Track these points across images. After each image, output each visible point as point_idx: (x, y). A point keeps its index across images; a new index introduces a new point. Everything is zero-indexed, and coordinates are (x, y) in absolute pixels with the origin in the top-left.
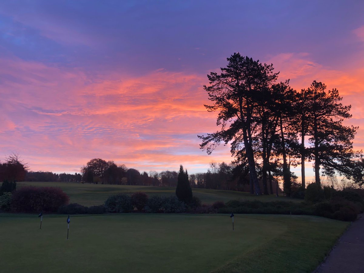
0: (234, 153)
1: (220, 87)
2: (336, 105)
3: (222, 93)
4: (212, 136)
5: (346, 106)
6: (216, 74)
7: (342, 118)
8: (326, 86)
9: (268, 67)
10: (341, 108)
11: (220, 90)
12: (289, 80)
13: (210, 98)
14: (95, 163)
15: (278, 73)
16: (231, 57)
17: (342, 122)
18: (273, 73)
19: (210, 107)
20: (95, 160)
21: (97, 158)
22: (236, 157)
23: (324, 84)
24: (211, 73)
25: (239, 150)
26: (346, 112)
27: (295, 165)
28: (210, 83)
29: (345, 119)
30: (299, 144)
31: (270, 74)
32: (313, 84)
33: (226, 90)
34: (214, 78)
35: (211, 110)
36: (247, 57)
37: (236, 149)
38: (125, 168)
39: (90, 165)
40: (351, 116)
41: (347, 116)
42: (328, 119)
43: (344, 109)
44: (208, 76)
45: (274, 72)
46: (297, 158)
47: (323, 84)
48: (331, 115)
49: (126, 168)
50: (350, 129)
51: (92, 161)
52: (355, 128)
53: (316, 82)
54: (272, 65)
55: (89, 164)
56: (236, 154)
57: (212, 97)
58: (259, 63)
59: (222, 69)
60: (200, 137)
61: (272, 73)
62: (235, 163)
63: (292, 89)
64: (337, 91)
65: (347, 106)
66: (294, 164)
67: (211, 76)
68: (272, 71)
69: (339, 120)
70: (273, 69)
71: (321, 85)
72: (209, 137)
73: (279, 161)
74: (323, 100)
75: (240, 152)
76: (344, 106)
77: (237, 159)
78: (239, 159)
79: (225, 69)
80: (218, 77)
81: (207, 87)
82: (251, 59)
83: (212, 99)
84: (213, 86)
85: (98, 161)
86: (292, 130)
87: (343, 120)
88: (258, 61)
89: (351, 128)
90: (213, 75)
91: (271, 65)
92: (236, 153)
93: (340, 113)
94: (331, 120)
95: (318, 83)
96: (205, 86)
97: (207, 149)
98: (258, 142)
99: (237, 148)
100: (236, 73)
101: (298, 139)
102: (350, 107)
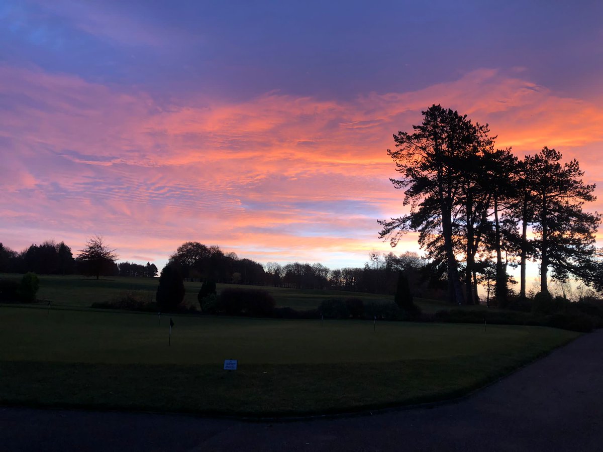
0: (424, 244)
1: (411, 152)
2: (575, 182)
3: (414, 160)
4: (397, 221)
5: (588, 186)
6: (406, 133)
7: (582, 200)
8: (561, 155)
9: (481, 128)
10: (581, 188)
11: (410, 157)
12: (511, 148)
13: (398, 168)
14: (190, 249)
15: (495, 138)
16: (428, 110)
17: (582, 206)
18: (489, 137)
19: (398, 182)
20: (191, 244)
21: (192, 241)
22: (427, 251)
23: (559, 153)
24: (400, 132)
25: (431, 240)
26: (587, 192)
27: (515, 265)
28: (397, 146)
29: (587, 202)
30: (519, 235)
31: (484, 137)
32: (543, 151)
33: (419, 157)
34: (402, 139)
35: (399, 187)
36: (449, 109)
37: (426, 239)
38: (235, 257)
39: (181, 251)
40: (596, 198)
41: (589, 198)
42: (562, 201)
43: (585, 189)
44: (395, 137)
45: (490, 135)
46: (517, 256)
47: (557, 152)
48: (567, 197)
49: (237, 257)
50: (592, 217)
51: (185, 246)
52: (600, 215)
53: (547, 149)
54: (487, 125)
55: (180, 249)
56: (425, 246)
57: (401, 168)
58: (467, 119)
59: (415, 127)
60: (380, 222)
61: (486, 136)
62: (425, 259)
63: (512, 155)
64: (577, 163)
65: (590, 185)
66: (513, 264)
67: (398, 136)
68: (486, 134)
69: (577, 203)
70: (488, 131)
71: (555, 153)
72: (393, 223)
73: (492, 260)
74: (557, 175)
75: (433, 243)
76: (585, 184)
77: (428, 253)
78: (431, 253)
79: (419, 127)
80: (409, 138)
81: (393, 151)
82: (456, 112)
83: (401, 170)
84: (401, 150)
85: (194, 246)
86: (512, 217)
87: (583, 203)
88: (466, 116)
89: (595, 216)
90: (402, 136)
91: (485, 126)
92: (426, 244)
93: (579, 194)
94: (567, 202)
95: (551, 151)
96: (390, 151)
97: (392, 240)
98: (459, 230)
99: (427, 237)
100: (435, 134)
101: (519, 228)
102: (594, 186)
